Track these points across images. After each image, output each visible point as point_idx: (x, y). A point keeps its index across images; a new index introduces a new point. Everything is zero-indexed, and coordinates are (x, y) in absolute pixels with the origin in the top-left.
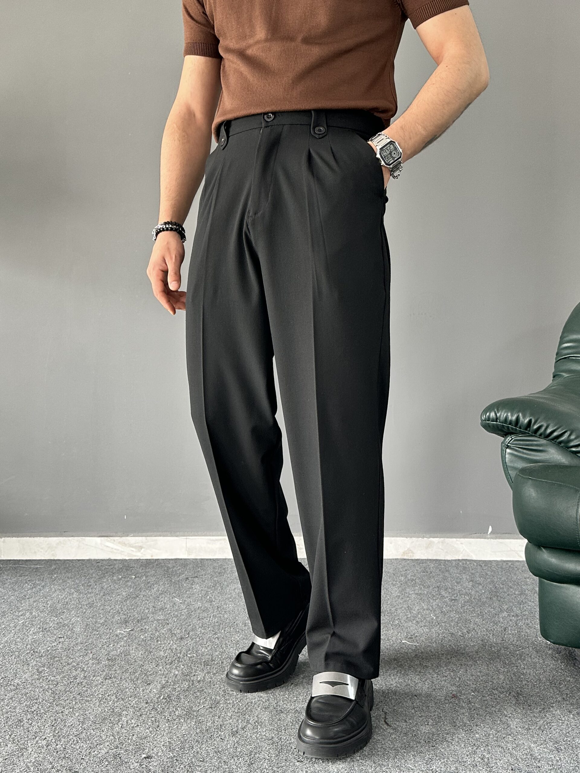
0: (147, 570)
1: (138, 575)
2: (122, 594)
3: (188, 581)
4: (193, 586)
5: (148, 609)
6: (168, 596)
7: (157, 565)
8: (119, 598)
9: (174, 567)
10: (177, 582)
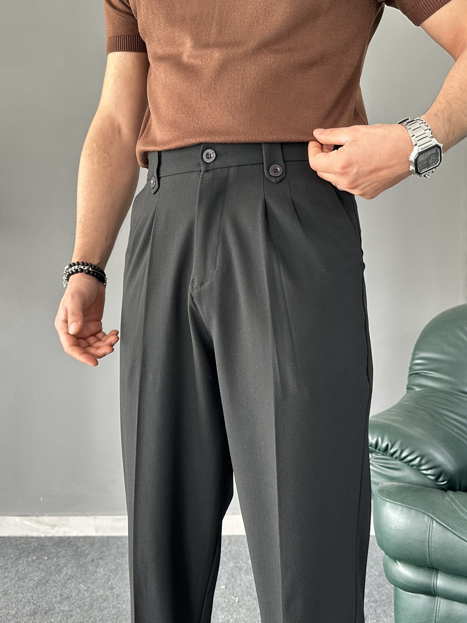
0: (59, 550)
1: (50, 556)
2: (34, 579)
3: (94, 563)
4: (98, 570)
5: (56, 597)
6: (75, 582)
7: (68, 543)
8: (31, 584)
9: (82, 546)
10: (84, 565)
